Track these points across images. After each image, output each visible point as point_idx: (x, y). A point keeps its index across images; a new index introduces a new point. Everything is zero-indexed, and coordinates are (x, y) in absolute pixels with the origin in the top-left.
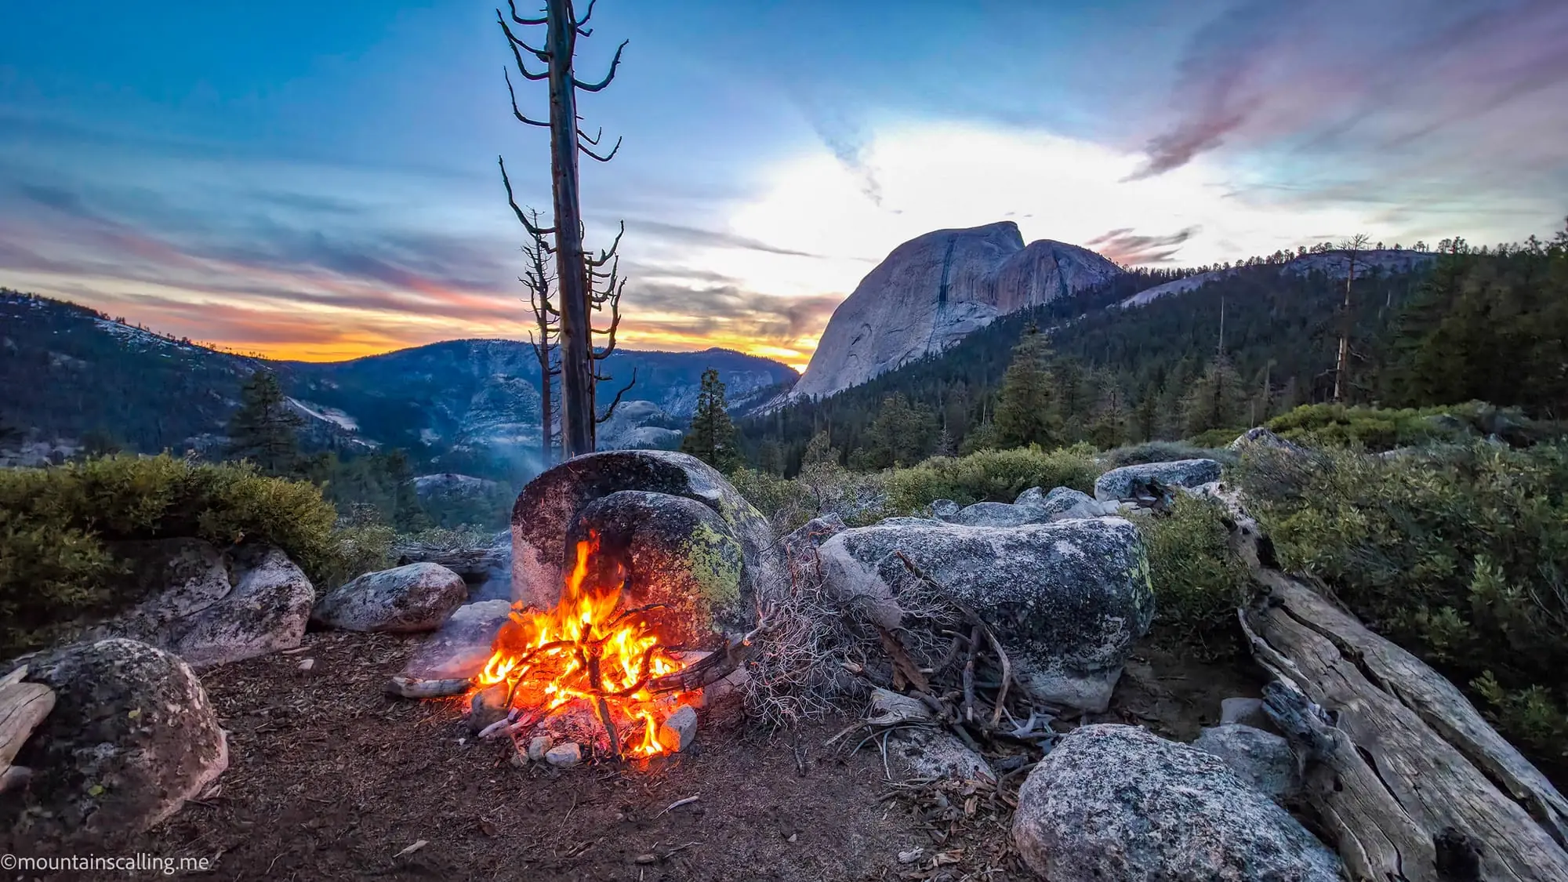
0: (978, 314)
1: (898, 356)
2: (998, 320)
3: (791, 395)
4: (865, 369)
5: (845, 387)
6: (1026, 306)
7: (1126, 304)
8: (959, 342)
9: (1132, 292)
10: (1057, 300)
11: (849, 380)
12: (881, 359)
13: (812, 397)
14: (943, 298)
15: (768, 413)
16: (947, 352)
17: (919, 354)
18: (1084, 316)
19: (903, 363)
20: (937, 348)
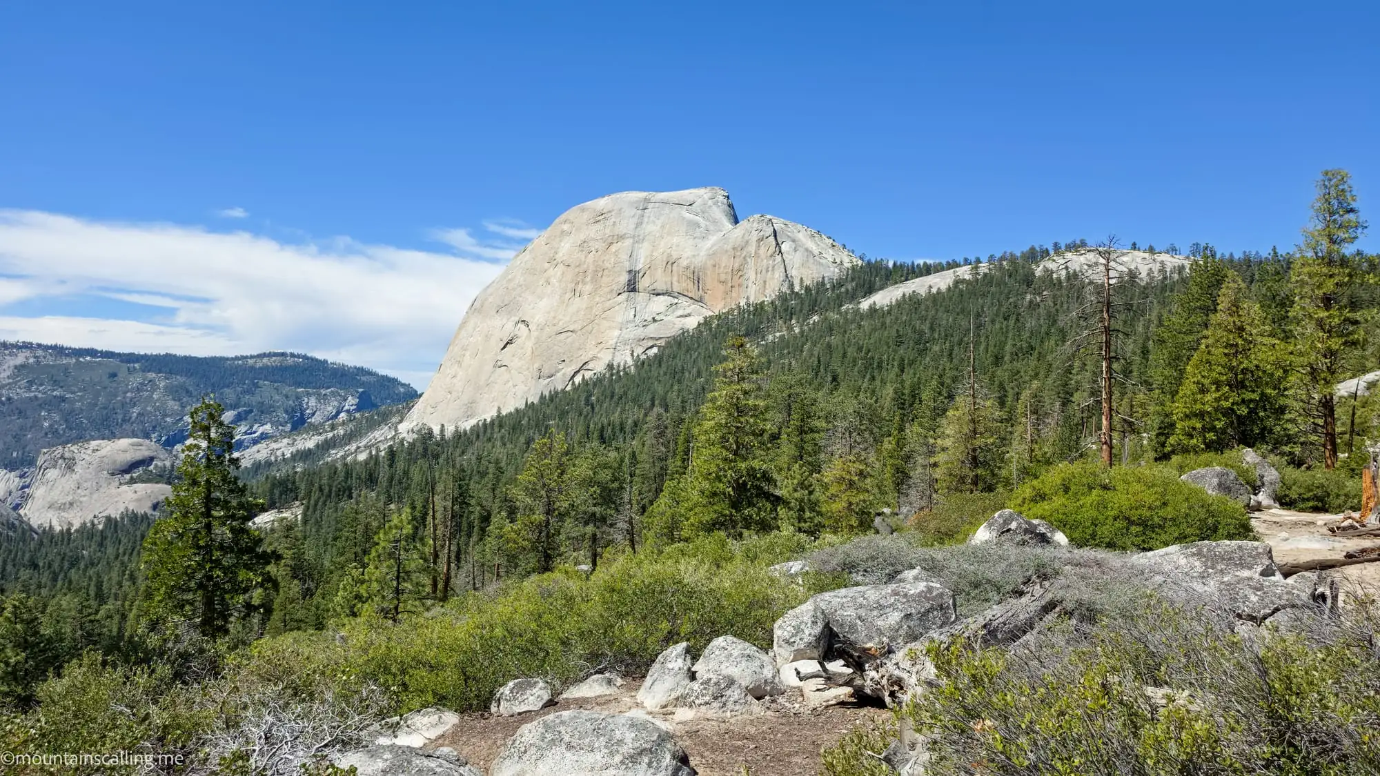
0: (680, 312)
1: (570, 370)
2: (707, 322)
3: (403, 427)
4: (521, 388)
5: (489, 415)
6: (743, 303)
7: (865, 305)
8: (655, 350)
9: (870, 290)
10: (783, 298)
11: (496, 404)
12: (546, 371)
13: (436, 430)
14: (632, 287)
15: (362, 457)
16: (640, 364)
17: (599, 367)
18: (816, 318)
19: (578, 379)
20: (625, 359)
